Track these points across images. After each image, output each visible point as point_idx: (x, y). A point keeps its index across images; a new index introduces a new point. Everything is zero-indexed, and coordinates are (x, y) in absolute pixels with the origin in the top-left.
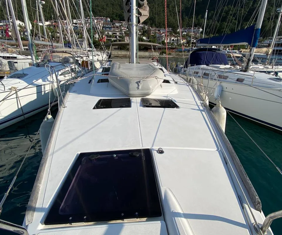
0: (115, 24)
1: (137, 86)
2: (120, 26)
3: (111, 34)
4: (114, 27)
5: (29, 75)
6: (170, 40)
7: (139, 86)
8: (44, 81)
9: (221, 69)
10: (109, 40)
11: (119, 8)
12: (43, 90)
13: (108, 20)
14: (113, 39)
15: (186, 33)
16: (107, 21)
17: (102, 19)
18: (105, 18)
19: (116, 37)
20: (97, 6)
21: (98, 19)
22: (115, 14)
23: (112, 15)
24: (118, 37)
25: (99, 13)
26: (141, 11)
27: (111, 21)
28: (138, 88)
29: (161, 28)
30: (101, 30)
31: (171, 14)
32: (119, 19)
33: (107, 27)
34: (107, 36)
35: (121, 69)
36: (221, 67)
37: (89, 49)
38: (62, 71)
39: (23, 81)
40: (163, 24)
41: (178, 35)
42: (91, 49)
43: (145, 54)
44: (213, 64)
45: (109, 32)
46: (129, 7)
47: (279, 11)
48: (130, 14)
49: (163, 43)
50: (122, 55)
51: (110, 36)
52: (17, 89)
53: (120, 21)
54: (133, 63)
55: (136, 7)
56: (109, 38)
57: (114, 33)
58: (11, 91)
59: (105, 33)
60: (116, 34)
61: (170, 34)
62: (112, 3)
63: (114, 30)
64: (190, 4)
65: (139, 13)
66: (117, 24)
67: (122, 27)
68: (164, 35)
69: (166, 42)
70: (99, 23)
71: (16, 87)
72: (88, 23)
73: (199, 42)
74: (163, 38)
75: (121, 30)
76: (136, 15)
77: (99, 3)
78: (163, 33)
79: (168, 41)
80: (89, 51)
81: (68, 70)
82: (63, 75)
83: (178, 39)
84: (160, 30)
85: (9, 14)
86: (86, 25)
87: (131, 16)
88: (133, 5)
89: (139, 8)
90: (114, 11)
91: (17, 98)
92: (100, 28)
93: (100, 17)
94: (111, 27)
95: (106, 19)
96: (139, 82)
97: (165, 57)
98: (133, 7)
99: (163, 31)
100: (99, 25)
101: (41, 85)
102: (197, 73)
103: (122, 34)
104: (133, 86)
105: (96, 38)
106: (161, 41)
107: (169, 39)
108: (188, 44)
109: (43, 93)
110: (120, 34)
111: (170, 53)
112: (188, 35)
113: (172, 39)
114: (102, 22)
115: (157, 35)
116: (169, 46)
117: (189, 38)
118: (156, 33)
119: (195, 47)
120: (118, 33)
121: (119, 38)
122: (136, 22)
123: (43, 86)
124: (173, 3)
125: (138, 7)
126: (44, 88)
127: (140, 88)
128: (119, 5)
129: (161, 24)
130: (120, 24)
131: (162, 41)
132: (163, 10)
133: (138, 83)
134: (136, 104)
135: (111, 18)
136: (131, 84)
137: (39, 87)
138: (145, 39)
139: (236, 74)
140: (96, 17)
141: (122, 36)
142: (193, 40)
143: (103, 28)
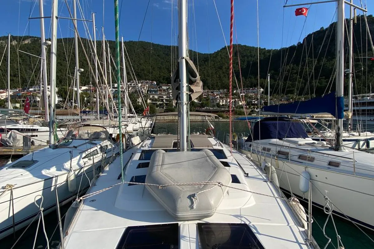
0: (162, 88)
1: (190, 204)
2: (167, 89)
3: (157, 98)
4: (160, 91)
5: (38, 163)
6: (226, 102)
7: (192, 203)
8: (59, 169)
9: (300, 145)
10: (154, 104)
11: (167, 71)
12: (53, 184)
13: (155, 83)
14: (158, 103)
15: (244, 94)
16: (152, 84)
17: (147, 82)
18: (151, 81)
19: (162, 100)
20: (143, 70)
21: (143, 82)
22: (162, 77)
23: (159, 79)
24: (164, 100)
25: (144, 77)
26: (192, 87)
27: (158, 84)
28: (191, 207)
29: (214, 89)
30: (145, 93)
31: (225, 76)
32: (166, 82)
33: (153, 91)
34: (152, 100)
35: (165, 167)
36: (300, 143)
37: (128, 115)
38: (87, 153)
39: (28, 173)
40: (216, 86)
41: (235, 96)
42: (131, 115)
43: (197, 118)
44: (288, 137)
45: (155, 96)
46: (179, 84)
47: (348, 72)
48: (179, 92)
49: (218, 105)
50: (169, 120)
51: (156, 100)
52: (13, 188)
53: (167, 84)
54: (183, 150)
55: (187, 84)
56: (154, 101)
57: (161, 97)
58: (4, 192)
59: (150, 96)
60: (163, 97)
61: (226, 96)
62: (159, 67)
63: (160, 93)
64: (245, 65)
65: (191, 90)
66: (164, 88)
67: (170, 90)
68: (219, 97)
69: (221, 104)
70: (143, 87)
71: (13, 184)
72: (131, 87)
73: (263, 110)
74: (218, 101)
75: (169, 93)
76: (187, 92)
77: (145, 67)
78: (217, 95)
79: (224, 103)
80: (129, 117)
81: (97, 150)
82: (87, 157)
83: (235, 100)
84: (213, 92)
85: (41, 81)
86: (128, 89)
87: (181, 93)
88: (182, 81)
89: (191, 85)
90: (162, 74)
91: (10, 200)
92: (144, 91)
93: (145, 80)
94: (157, 91)
95: (152, 83)
96: (193, 196)
97: (222, 121)
98: (182, 84)
99: (217, 93)
100: (144, 89)
101: (53, 178)
102: (269, 150)
103: (170, 97)
104: (183, 203)
105: (139, 102)
106: (215, 104)
107: (224, 101)
108: (248, 105)
109: (52, 189)
110: (167, 97)
111: (227, 117)
112: (247, 96)
113: (228, 101)
114: (147, 85)
115: (211, 97)
116: (225, 108)
117: (249, 99)
118: (209, 95)
119: (257, 109)
120: (165, 97)
121: (166, 102)
122: (187, 101)
123: (54, 179)
124: (227, 65)
125: (189, 84)
126: (56, 181)
127: (195, 207)
128: (167, 68)
129: (215, 86)
130: (168, 87)
131: (217, 104)
132: (215, 72)
133: (191, 197)
134: (189, 243)
135: (158, 81)
136: (179, 200)
137: (48, 180)
138: (196, 101)
139: (325, 155)
140: (140, 80)
141: (170, 99)
142: (254, 102)
143: (147, 92)
